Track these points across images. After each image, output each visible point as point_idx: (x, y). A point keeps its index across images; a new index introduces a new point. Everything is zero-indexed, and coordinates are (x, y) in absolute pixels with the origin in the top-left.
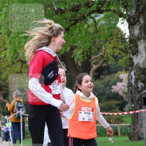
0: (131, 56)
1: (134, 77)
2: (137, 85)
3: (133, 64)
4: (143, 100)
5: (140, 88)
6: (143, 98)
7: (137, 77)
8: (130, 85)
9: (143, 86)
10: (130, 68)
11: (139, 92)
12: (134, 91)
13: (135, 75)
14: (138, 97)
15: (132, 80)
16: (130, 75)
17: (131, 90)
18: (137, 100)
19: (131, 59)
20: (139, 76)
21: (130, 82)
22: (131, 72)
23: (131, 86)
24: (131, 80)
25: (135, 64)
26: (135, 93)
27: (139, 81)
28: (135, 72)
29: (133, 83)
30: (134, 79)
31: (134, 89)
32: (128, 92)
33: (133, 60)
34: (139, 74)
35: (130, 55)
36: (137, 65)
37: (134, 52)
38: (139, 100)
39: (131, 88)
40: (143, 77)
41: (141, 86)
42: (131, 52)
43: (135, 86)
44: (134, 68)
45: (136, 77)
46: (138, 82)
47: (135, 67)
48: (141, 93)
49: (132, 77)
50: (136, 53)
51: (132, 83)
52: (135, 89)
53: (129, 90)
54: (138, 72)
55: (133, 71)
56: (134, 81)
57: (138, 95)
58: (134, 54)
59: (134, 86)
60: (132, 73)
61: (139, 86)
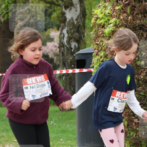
0: (64, 10)
1: (66, 35)
2: (69, 45)
3: (65, 19)
4: (76, 63)
5: (73, 49)
6: (76, 61)
7: (70, 35)
8: (61, 45)
9: (77, 46)
10: (62, 25)
11: (72, 53)
12: (66, 53)
13: (68, 33)
14: (70, 60)
15: (64, 39)
16: (62, 33)
17: (63, 51)
18: (69, 63)
19: (63, 14)
20: (72, 34)
21: (61, 42)
22: (63, 29)
23: (63, 47)
24: (62, 39)
25: (68, 20)
26: (68, 55)
27: (72, 40)
28: (68, 29)
29: (66, 43)
30: (66, 38)
31: (66, 50)
32: (60, 53)
33: (65, 15)
34: (72, 32)
35: (62, 8)
36: (69, 21)
37: (67, 4)
38: (72, 63)
39: (63, 48)
40: (77, 35)
41: (75, 46)
42: (64, 5)
43: (68, 46)
44: (66, 24)
45: (68, 35)
46: (71, 42)
47: (68, 24)
48: (74, 55)
49: (64, 36)
50: (70, 6)
51: (64, 43)
52: (68, 49)
53: (60, 51)
54: (71, 29)
55: (65, 28)
56: (67, 40)
57: (71, 57)
58: (66, 8)
59: (66, 46)
60: (65, 31)
61: (73, 46)
